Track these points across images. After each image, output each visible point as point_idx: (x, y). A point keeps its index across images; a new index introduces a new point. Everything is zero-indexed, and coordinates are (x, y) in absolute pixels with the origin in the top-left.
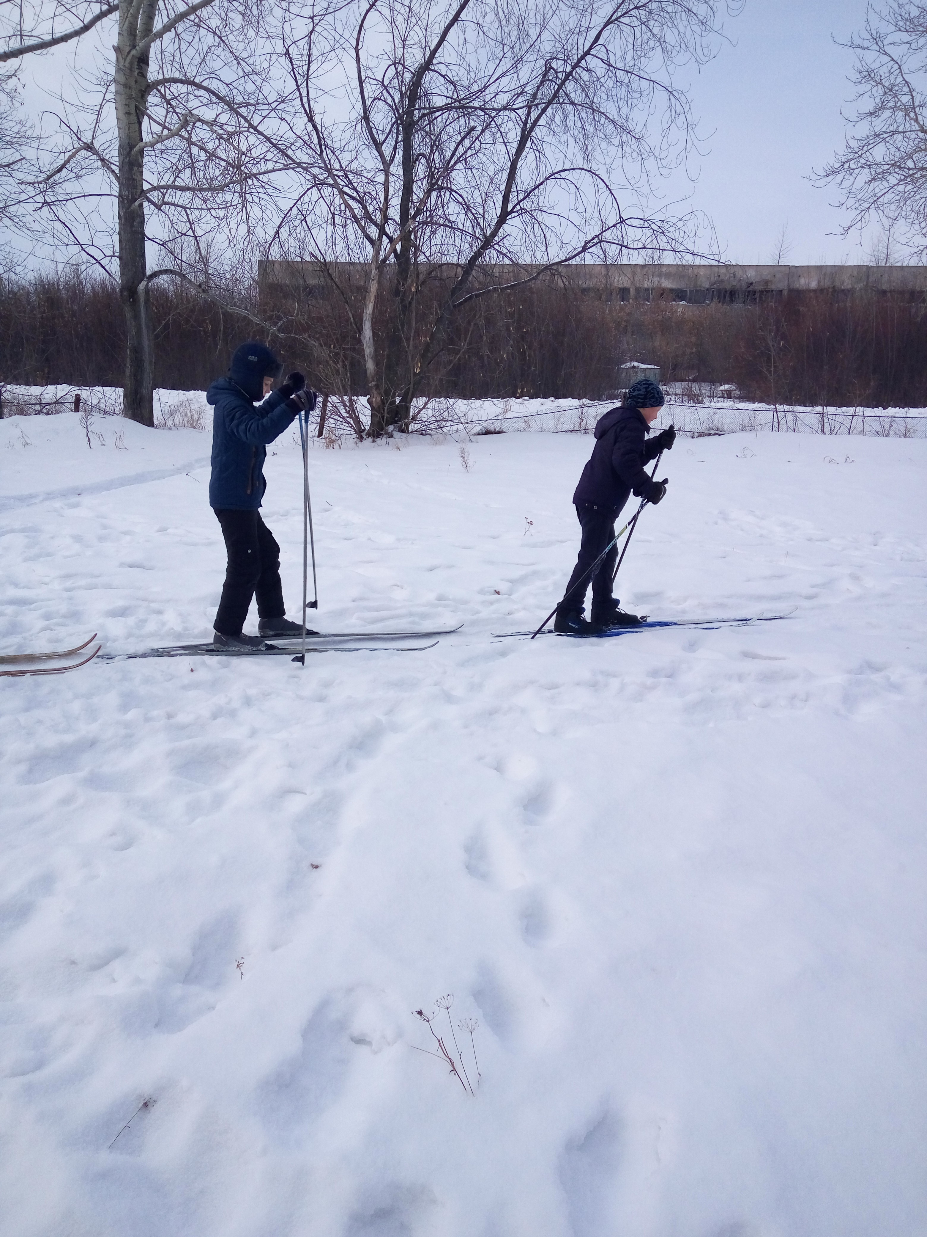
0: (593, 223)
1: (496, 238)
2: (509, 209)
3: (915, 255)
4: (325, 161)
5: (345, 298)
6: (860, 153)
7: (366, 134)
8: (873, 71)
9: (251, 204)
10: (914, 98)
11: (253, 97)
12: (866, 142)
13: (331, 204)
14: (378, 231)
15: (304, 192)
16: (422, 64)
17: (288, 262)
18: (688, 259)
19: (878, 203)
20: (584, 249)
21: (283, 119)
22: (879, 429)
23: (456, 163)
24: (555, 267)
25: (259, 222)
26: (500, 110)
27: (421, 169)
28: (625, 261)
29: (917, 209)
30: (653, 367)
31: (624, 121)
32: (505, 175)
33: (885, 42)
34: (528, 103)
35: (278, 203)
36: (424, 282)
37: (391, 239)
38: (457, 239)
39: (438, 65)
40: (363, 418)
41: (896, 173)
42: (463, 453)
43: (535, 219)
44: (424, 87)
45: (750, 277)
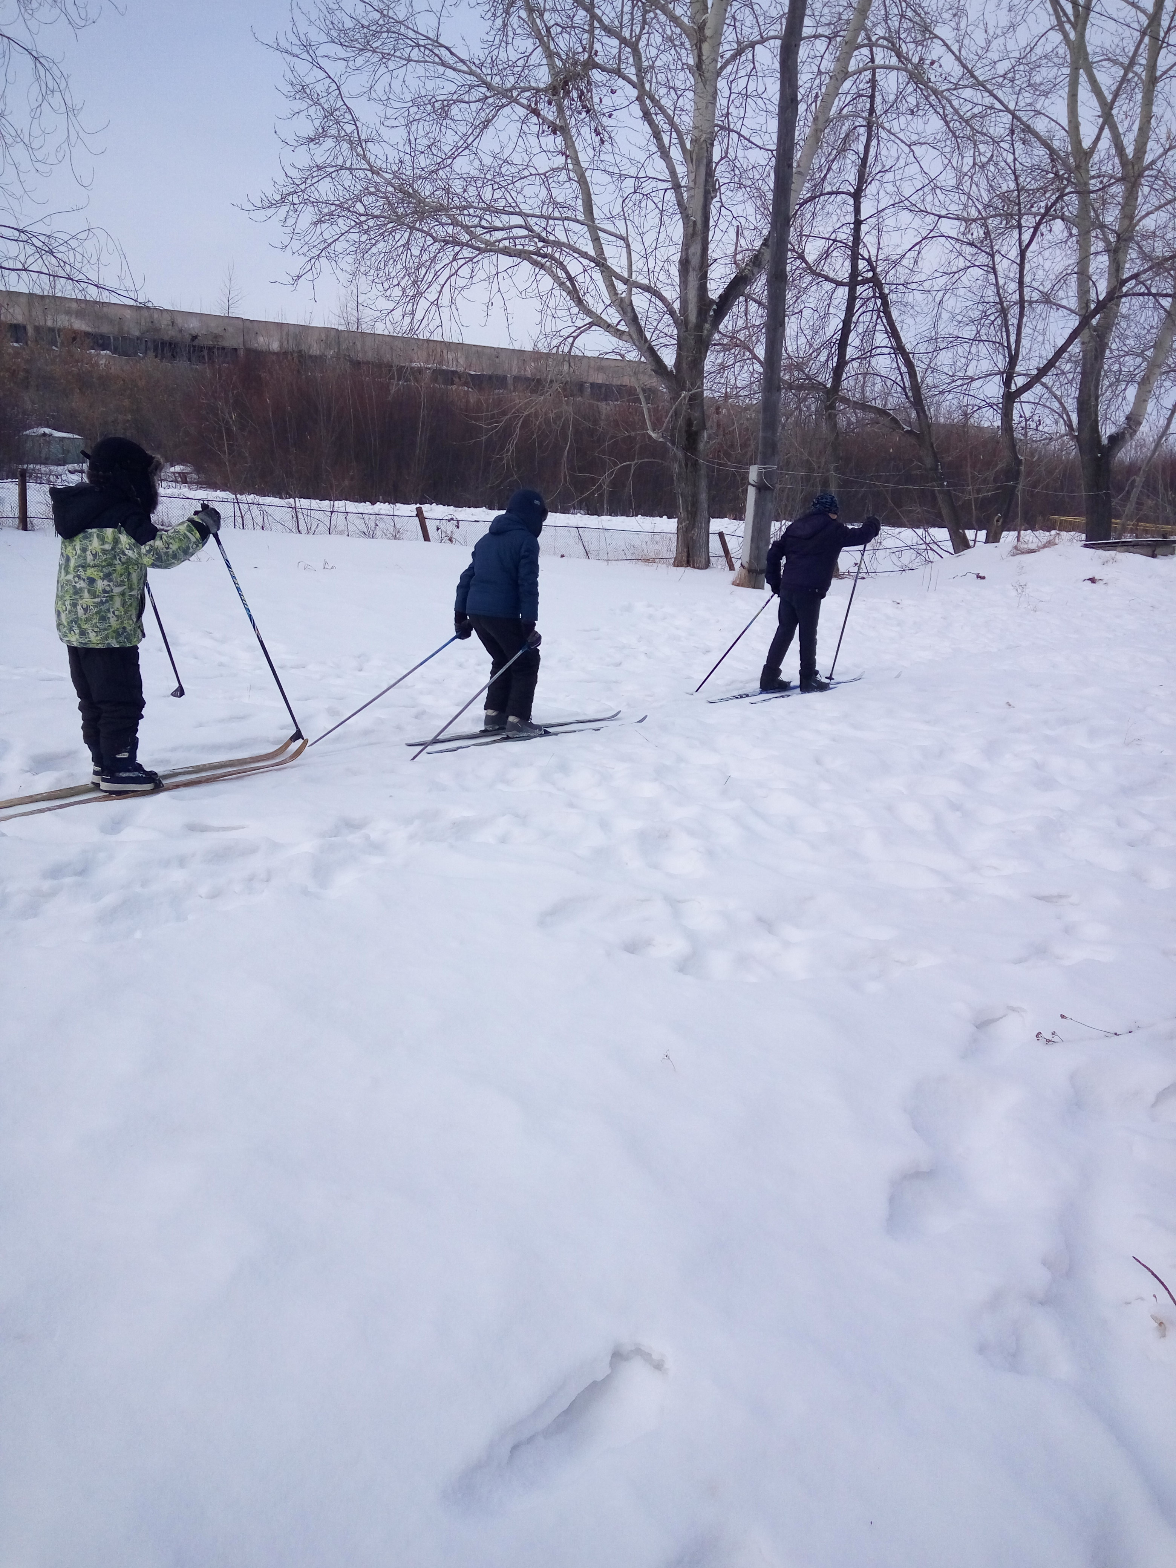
3: (380, 320)
6: (303, 187)
8: (307, 85)
10: (360, 129)
12: (309, 173)
19: (330, 251)
22: (364, 529)
29: (376, 265)
30: (72, 436)
33: (319, 53)
41: (345, 216)
45: (193, 328)
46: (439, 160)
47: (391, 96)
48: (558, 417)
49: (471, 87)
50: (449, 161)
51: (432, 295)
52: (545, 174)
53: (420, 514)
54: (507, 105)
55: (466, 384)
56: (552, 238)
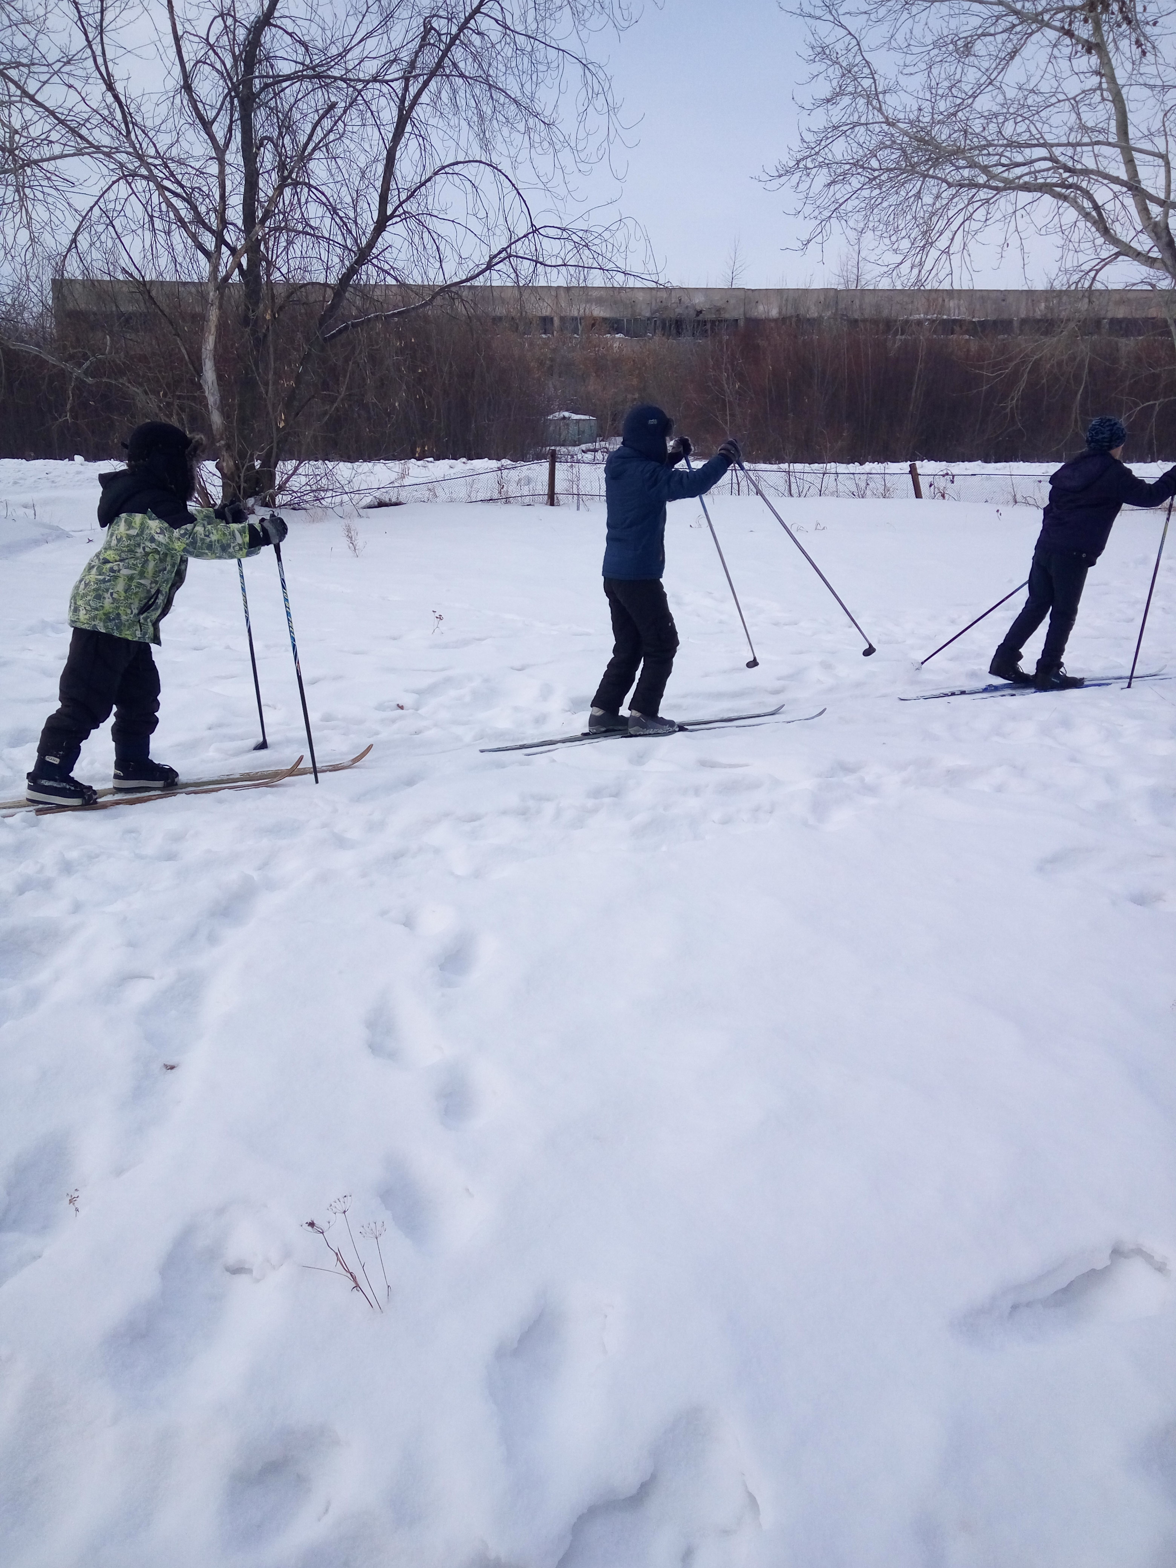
0: (498, 232)
1: (374, 251)
2: (389, 212)
3: (886, 275)
4: (134, 144)
5: (176, 329)
6: (817, 149)
7: (188, 109)
8: (828, 46)
9: (32, 201)
10: (877, 82)
11: (25, 55)
12: (823, 135)
13: (148, 202)
14: (214, 239)
15: (107, 186)
16: (259, 17)
17: (92, 281)
18: (619, 280)
19: (841, 211)
20: (489, 266)
21: (70, 86)
22: (854, 489)
23: (314, 150)
24: (454, 289)
25: (47, 227)
26: (368, 82)
27: (267, 158)
28: (543, 283)
29: (885, 219)
30: (587, 417)
31: (528, 101)
32: (380, 168)
33: (841, 11)
34: (404, 73)
35: (71, 201)
36: (281, 308)
37: (233, 250)
38: (322, 251)
39: (282, 19)
40: (210, 489)
41: (858, 174)
42: (349, 531)
43: (423, 226)
44: (264, 48)
45: (699, 303)
46: (959, 101)
47: (912, 42)
48: (1073, 358)
49: (998, 18)
50: (970, 101)
51: (943, 243)
52: (1074, 99)
53: (913, 471)
54: (1037, 31)
55: (967, 332)
56: (1079, 166)
